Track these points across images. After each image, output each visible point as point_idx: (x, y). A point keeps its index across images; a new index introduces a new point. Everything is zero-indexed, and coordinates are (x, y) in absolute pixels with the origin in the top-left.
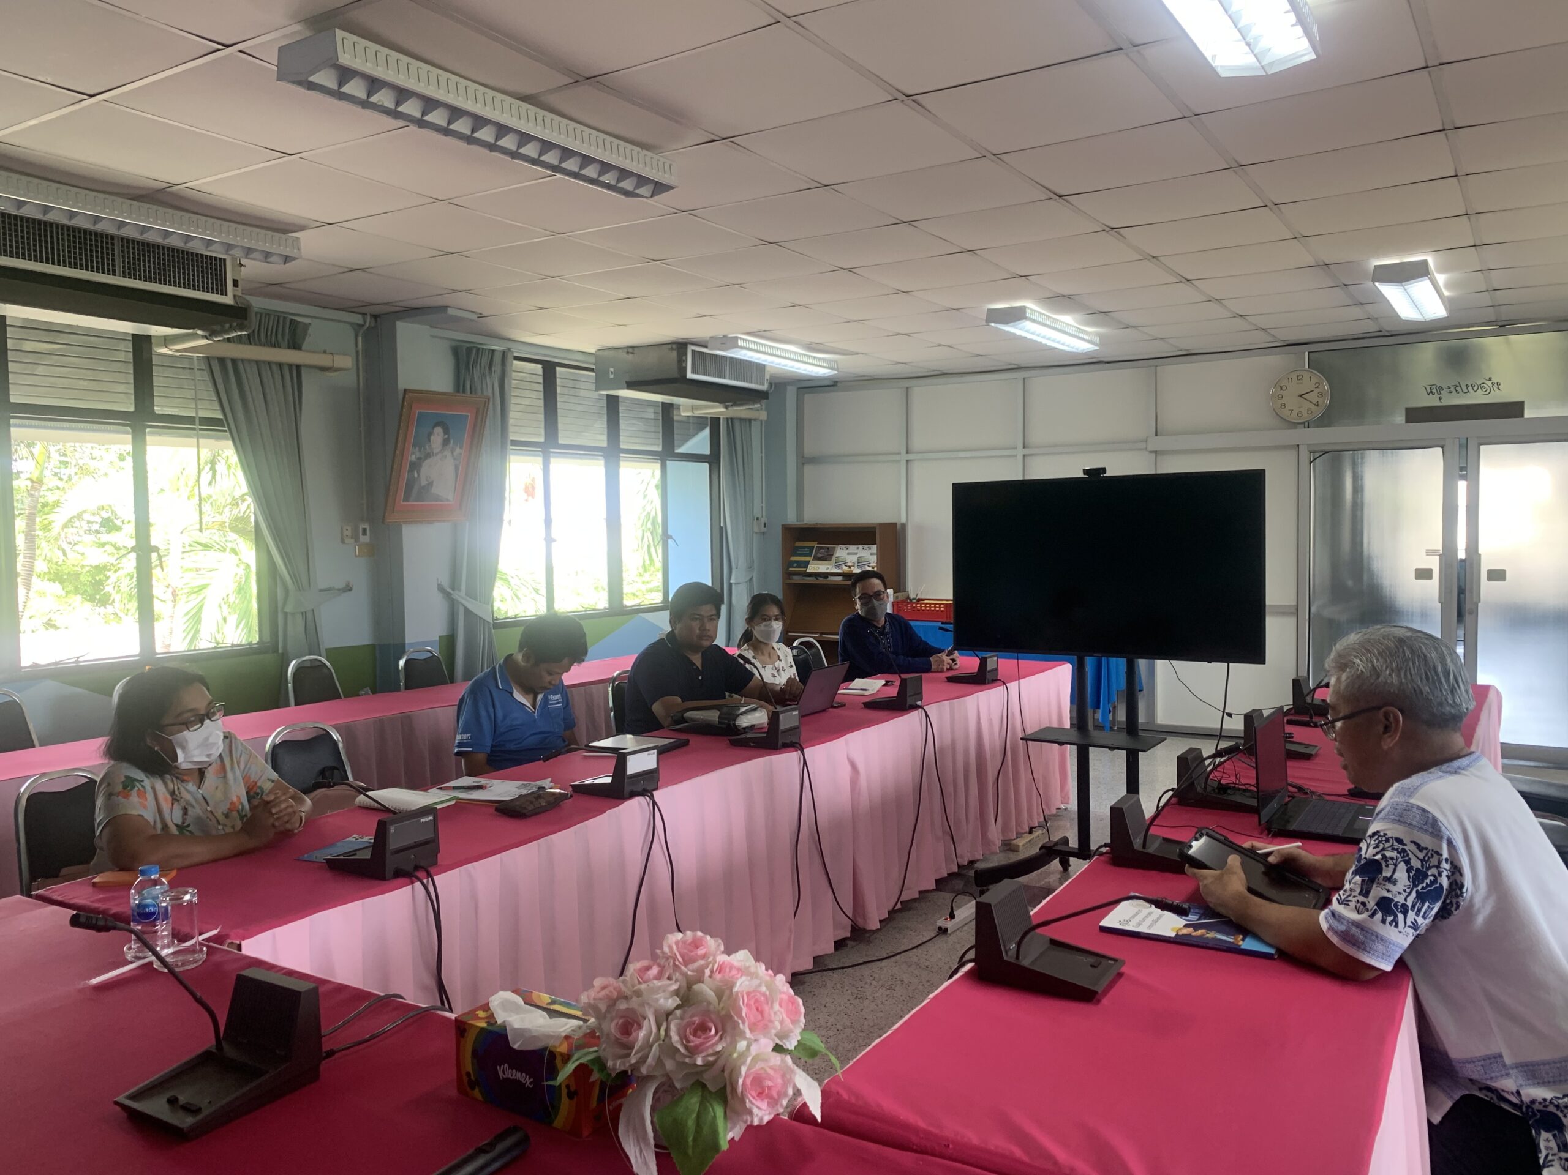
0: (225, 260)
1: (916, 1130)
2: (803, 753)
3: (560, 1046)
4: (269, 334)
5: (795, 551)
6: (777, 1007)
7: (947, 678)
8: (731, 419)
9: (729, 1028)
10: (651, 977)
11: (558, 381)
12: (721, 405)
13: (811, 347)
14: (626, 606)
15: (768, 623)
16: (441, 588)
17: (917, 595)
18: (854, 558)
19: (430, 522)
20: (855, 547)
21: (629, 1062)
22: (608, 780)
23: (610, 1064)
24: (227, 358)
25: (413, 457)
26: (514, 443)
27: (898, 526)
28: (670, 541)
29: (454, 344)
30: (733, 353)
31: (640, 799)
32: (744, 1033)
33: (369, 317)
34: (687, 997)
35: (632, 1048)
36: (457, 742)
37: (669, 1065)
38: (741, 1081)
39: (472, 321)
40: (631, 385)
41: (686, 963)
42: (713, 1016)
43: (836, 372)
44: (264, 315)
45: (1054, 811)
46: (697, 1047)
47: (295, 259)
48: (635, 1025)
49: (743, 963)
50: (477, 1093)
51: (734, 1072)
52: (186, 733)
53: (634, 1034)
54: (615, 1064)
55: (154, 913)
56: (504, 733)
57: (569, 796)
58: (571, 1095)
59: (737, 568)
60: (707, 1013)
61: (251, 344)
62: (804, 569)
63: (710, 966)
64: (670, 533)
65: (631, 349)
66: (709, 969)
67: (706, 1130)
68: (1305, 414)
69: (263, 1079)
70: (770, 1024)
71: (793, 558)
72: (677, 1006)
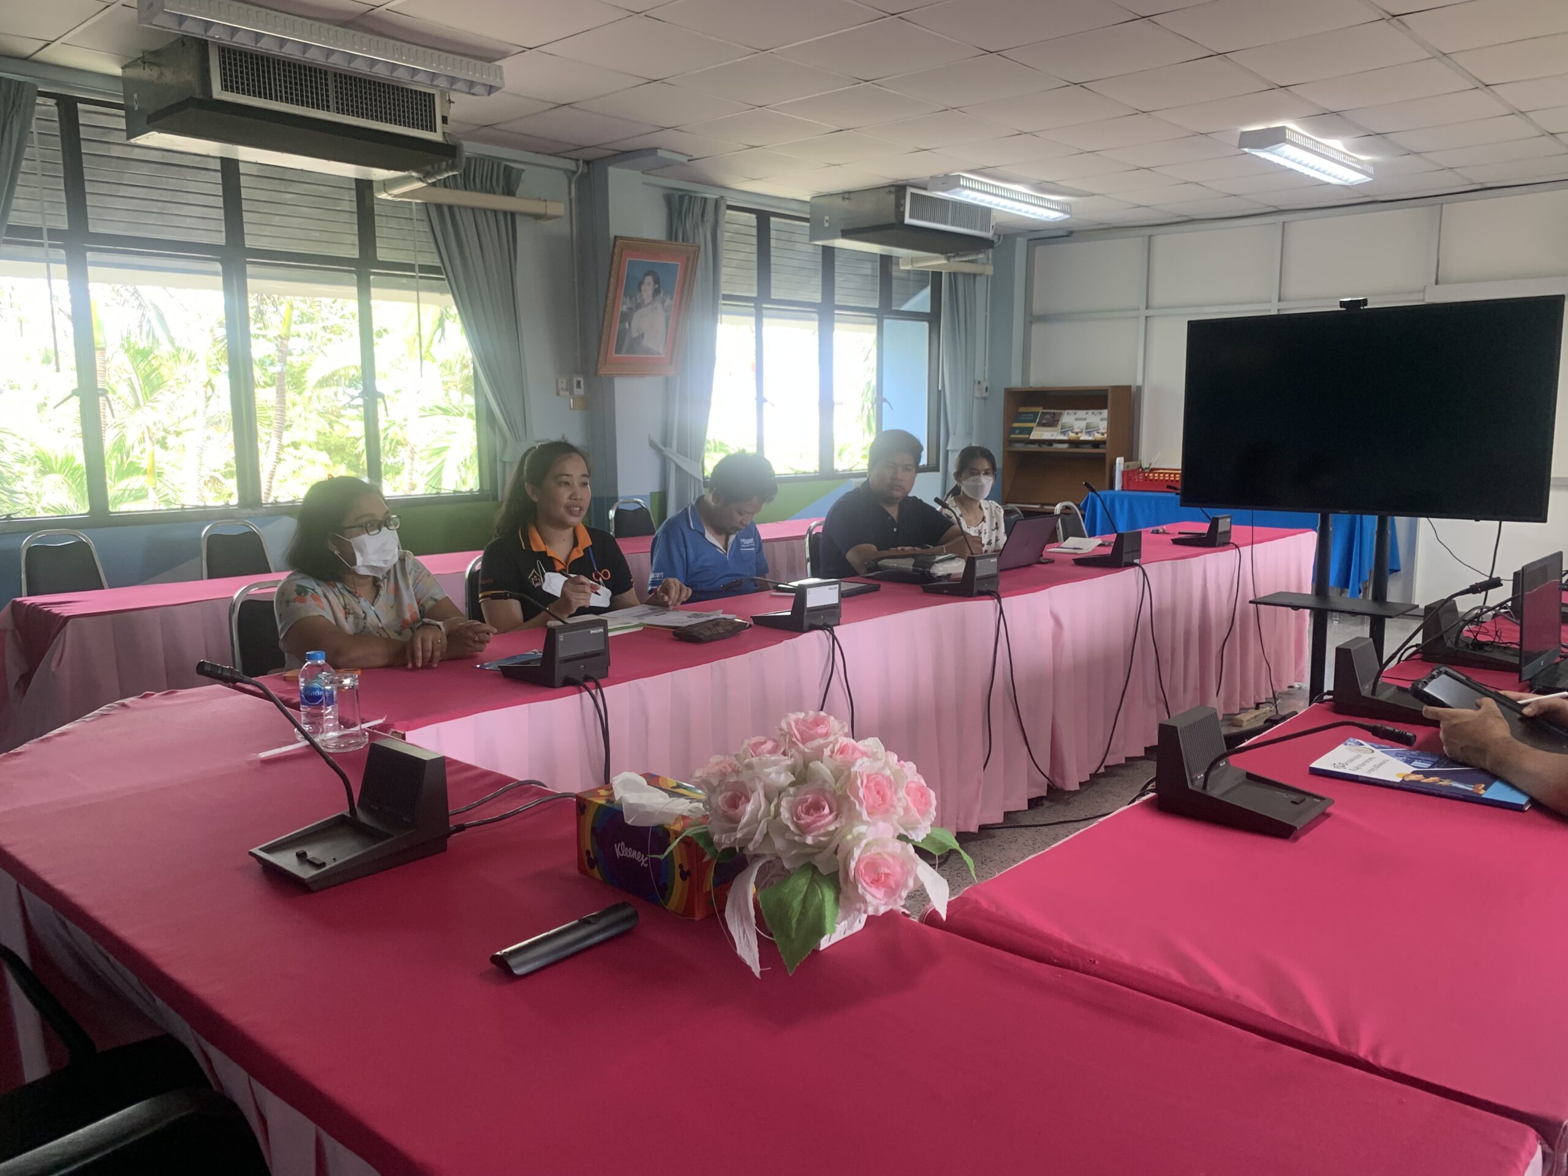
0: (433, 95)
1: (1059, 944)
2: (1000, 602)
3: (674, 824)
4: (484, 180)
5: (1017, 417)
6: (902, 793)
7: (1172, 540)
8: (955, 274)
9: (845, 809)
10: (765, 751)
11: (773, 234)
12: (943, 256)
13: (1042, 187)
14: (837, 471)
15: (976, 477)
16: (652, 444)
17: (1150, 465)
18: (1083, 424)
19: (642, 376)
20: (1084, 412)
21: (735, 836)
22: (789, 613)
23: (716, 838)
24: (445, 204)
25: (624, 307)
26: (727, 297)
27: (1133, 389)
28: (885, 405)
29: (666, 192)
30: (953, 194)
31: (820, 632)
32: (860, 815)
33: (581, 162)
34: (802, 776)
35: (738, 822)
36: (650, 580)
37: (779, 844)
38: (853, 864)
39: (683, 164)
40: (847, 234)
41: (804, 742)
42: (828, 796)
43: (1068, 216)
44: (478, 160)
45: (1286, 689)
46: (808, 825)
47: (498, 89)
48: (743, 798)
49: (870, 749)
50: (596, 872)
51: (849, 855)
52: (365, 537)
53: (741, 808)
54: (720, 839)
55: (320, 697)
56: (696, 573)
57: (747, 626)
58: (684, 875)
59: (955, 434)
60: (822, 791)
61: (466, 189)
62: (1027, 436)
63: (831, 746)
64: (885, 395)
65: (847, 195)
66: (829, 748)
67: (811, 912)
69: (389, 841)
70: (892, 810)
71: (1016, 425)
72: (790, 783)
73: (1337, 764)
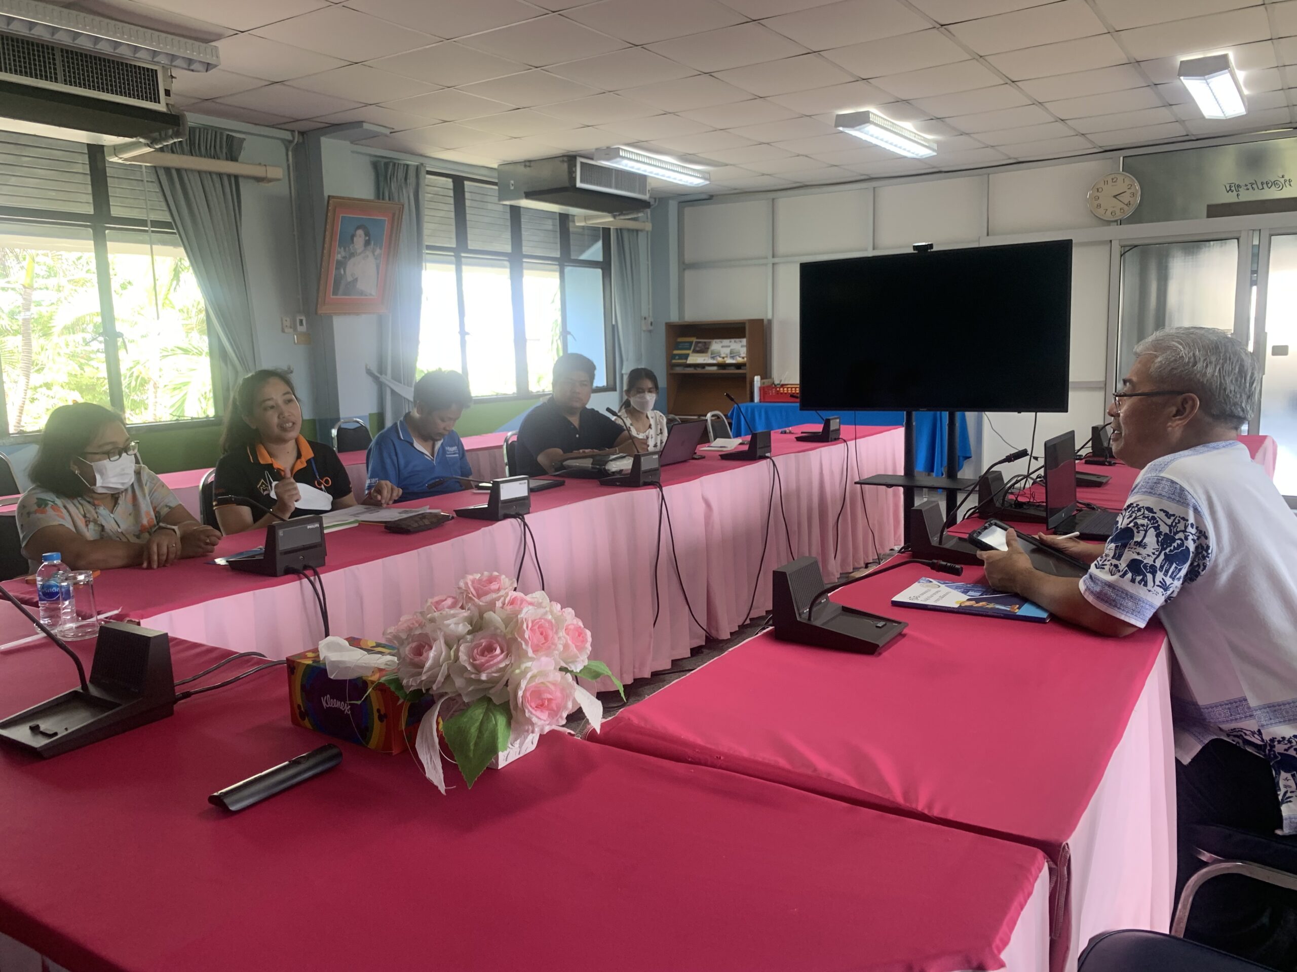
0: (156, 71)
1: (693, 746)
2: (661, 491)
3: (371, 676)
4: (208, 148)
5: (677, 346)
6: (562, 633)
7: (796, 438)
8: (621, 229)
9: (514, 649)
10: (445, 606)
11: (467, 195)
12: (610, 215)
13: (685, 158)
14: (532, 392)
15: (642, 395)
16: (369, 372)
17: (781, 381)
18: (727, 350)
19: (357, 314)
20: (728, 340)
21: (420, 679)
22: (486, 506)
23: (405, 682)
24: (173, 168)
25: (339, 256)
26: (428, 247)
27: (765, 322)
28: (569, 337)
29: (375, 159)
30: (616, 163)
31: (513, 520)
32: (527, 653)
33: (297, 133)
34: (477, 625)
35: (423, 667)
36: (367, 485)
37: (459, 682)
38: (520, 693)
39: (386, 136)
40: (529, 195)
41: (479, 597)
42: (499, 639)
43: (707, 182)
44: (202, 130)
45: (888, 552)
46: (482, 665)
47: (215, 66)
48: (427, 647)
49: (536, 600)
50: (307, 723)
51: (518, 686)
52: (106, 462)
53: (425, 654)
54: (408, 682)
55: (57, 593)
56: (407, 478)
57: (450, 517)
58: (381, 718)
59: (627, 360)
60: (494, 636)
61: (192, 155)
62: (684, 361)
63: (502, 599)
64: (569, 329)
65: (528, 163)
66: (500, 601)
67: (486, 735)
68: (1118, 212)
69: (117, 709)
70: (553, 647)
71: (676, 352)
72: (468, 631)
73: (912, 597)
